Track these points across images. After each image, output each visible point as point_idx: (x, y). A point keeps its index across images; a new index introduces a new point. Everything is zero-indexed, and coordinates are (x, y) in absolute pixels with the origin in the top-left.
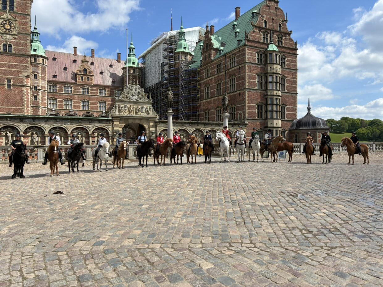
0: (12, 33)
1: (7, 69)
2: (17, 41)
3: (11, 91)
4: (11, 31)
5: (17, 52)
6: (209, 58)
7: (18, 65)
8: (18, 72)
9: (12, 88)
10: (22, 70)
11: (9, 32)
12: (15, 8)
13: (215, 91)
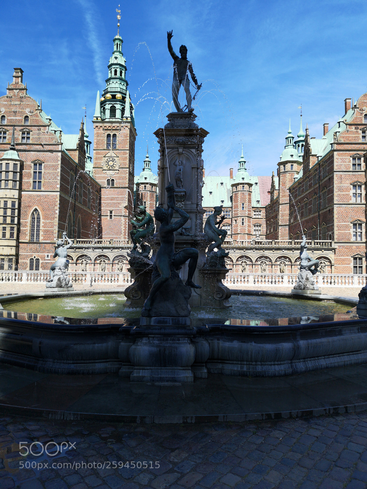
0: (114, 169)
1: (109, 202)
2: (118, 175)
3: (112, 221)
4: (114, 167)
5: (118, 185)
6: (308, 167)
7: (118, 197)
8: (119, 203)
9: (113, 218)
10: (122, 202)
11: (112, 168)
12: (117, 146)
13: (311, 207)
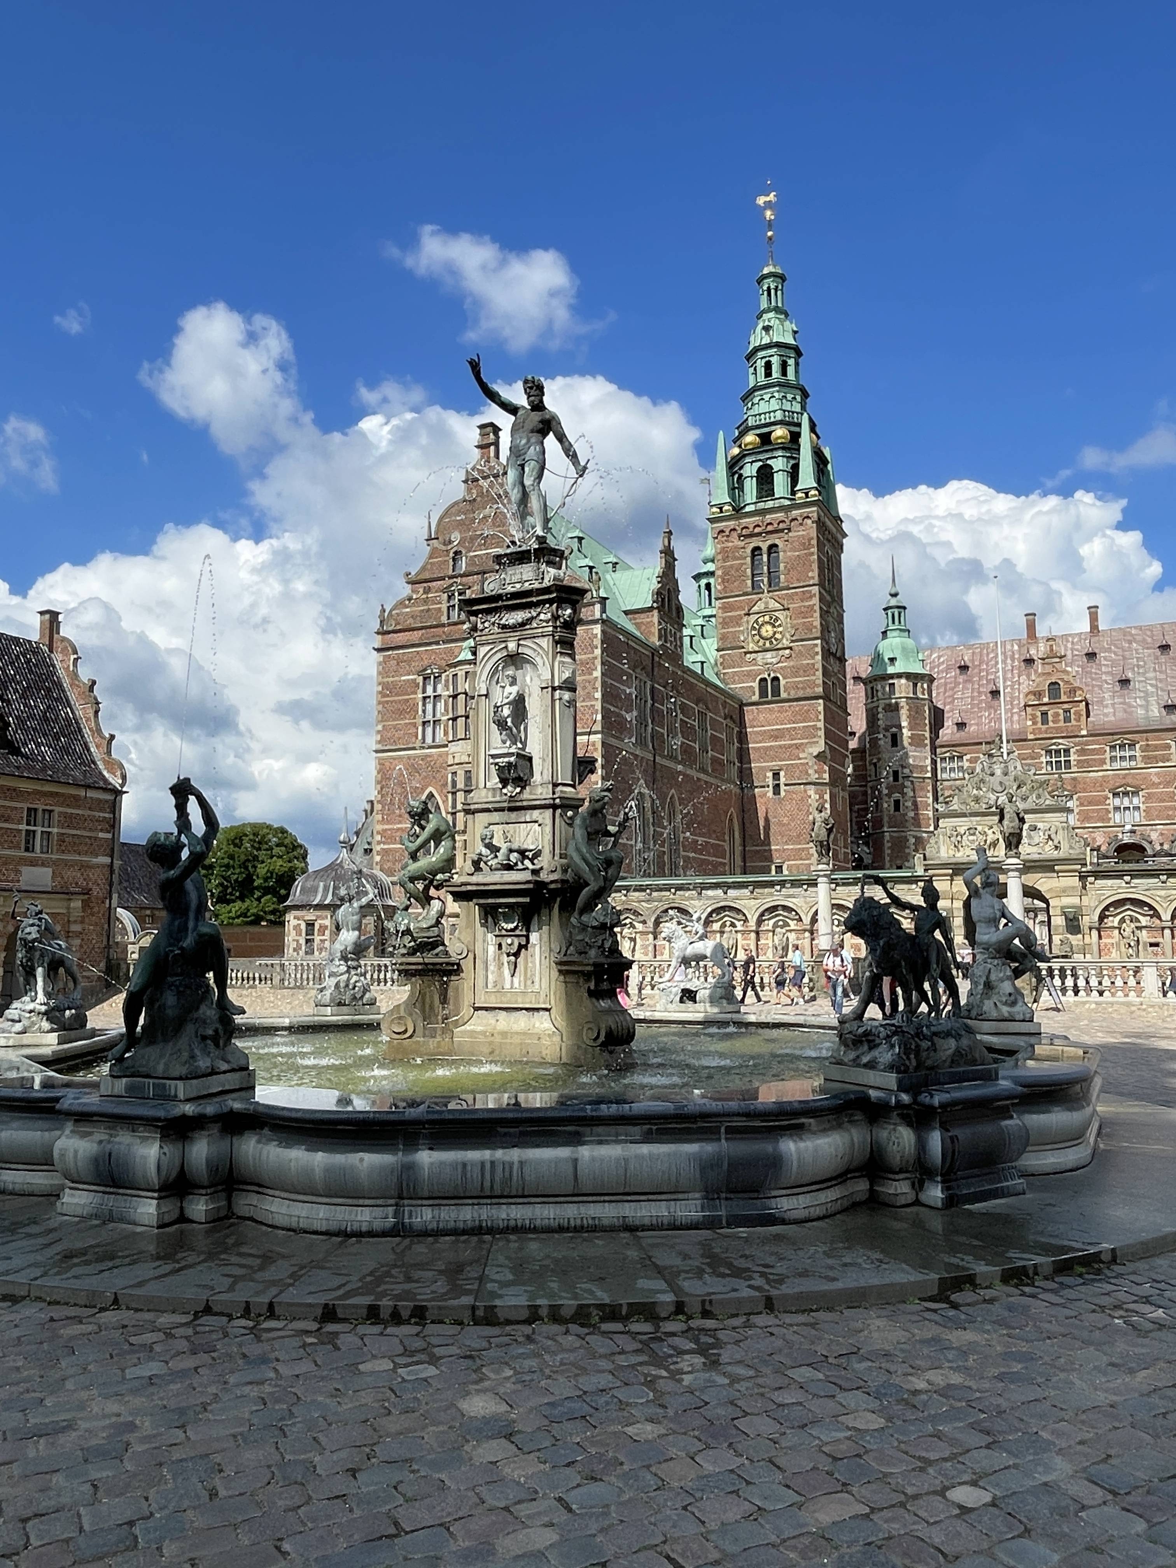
0: (779, 646)
1: (770, 744)
2: (792, 663)
3: (781, 801)
4: (776, 640)
5: (793, 692)
7: (795, 728)
8: (797, 747)
9: (783, 793)
10: (807, 741)
11: (771, 643)
12: (782, 577)
